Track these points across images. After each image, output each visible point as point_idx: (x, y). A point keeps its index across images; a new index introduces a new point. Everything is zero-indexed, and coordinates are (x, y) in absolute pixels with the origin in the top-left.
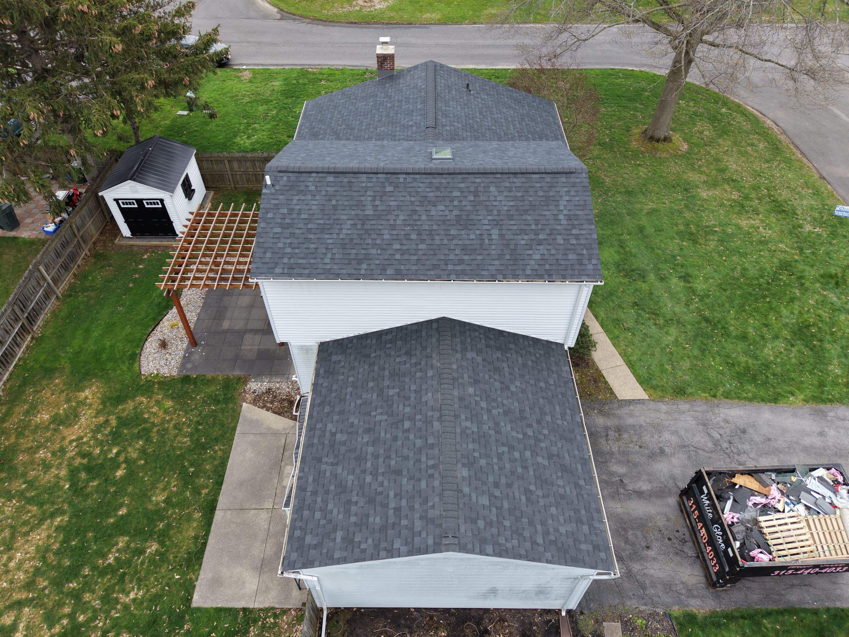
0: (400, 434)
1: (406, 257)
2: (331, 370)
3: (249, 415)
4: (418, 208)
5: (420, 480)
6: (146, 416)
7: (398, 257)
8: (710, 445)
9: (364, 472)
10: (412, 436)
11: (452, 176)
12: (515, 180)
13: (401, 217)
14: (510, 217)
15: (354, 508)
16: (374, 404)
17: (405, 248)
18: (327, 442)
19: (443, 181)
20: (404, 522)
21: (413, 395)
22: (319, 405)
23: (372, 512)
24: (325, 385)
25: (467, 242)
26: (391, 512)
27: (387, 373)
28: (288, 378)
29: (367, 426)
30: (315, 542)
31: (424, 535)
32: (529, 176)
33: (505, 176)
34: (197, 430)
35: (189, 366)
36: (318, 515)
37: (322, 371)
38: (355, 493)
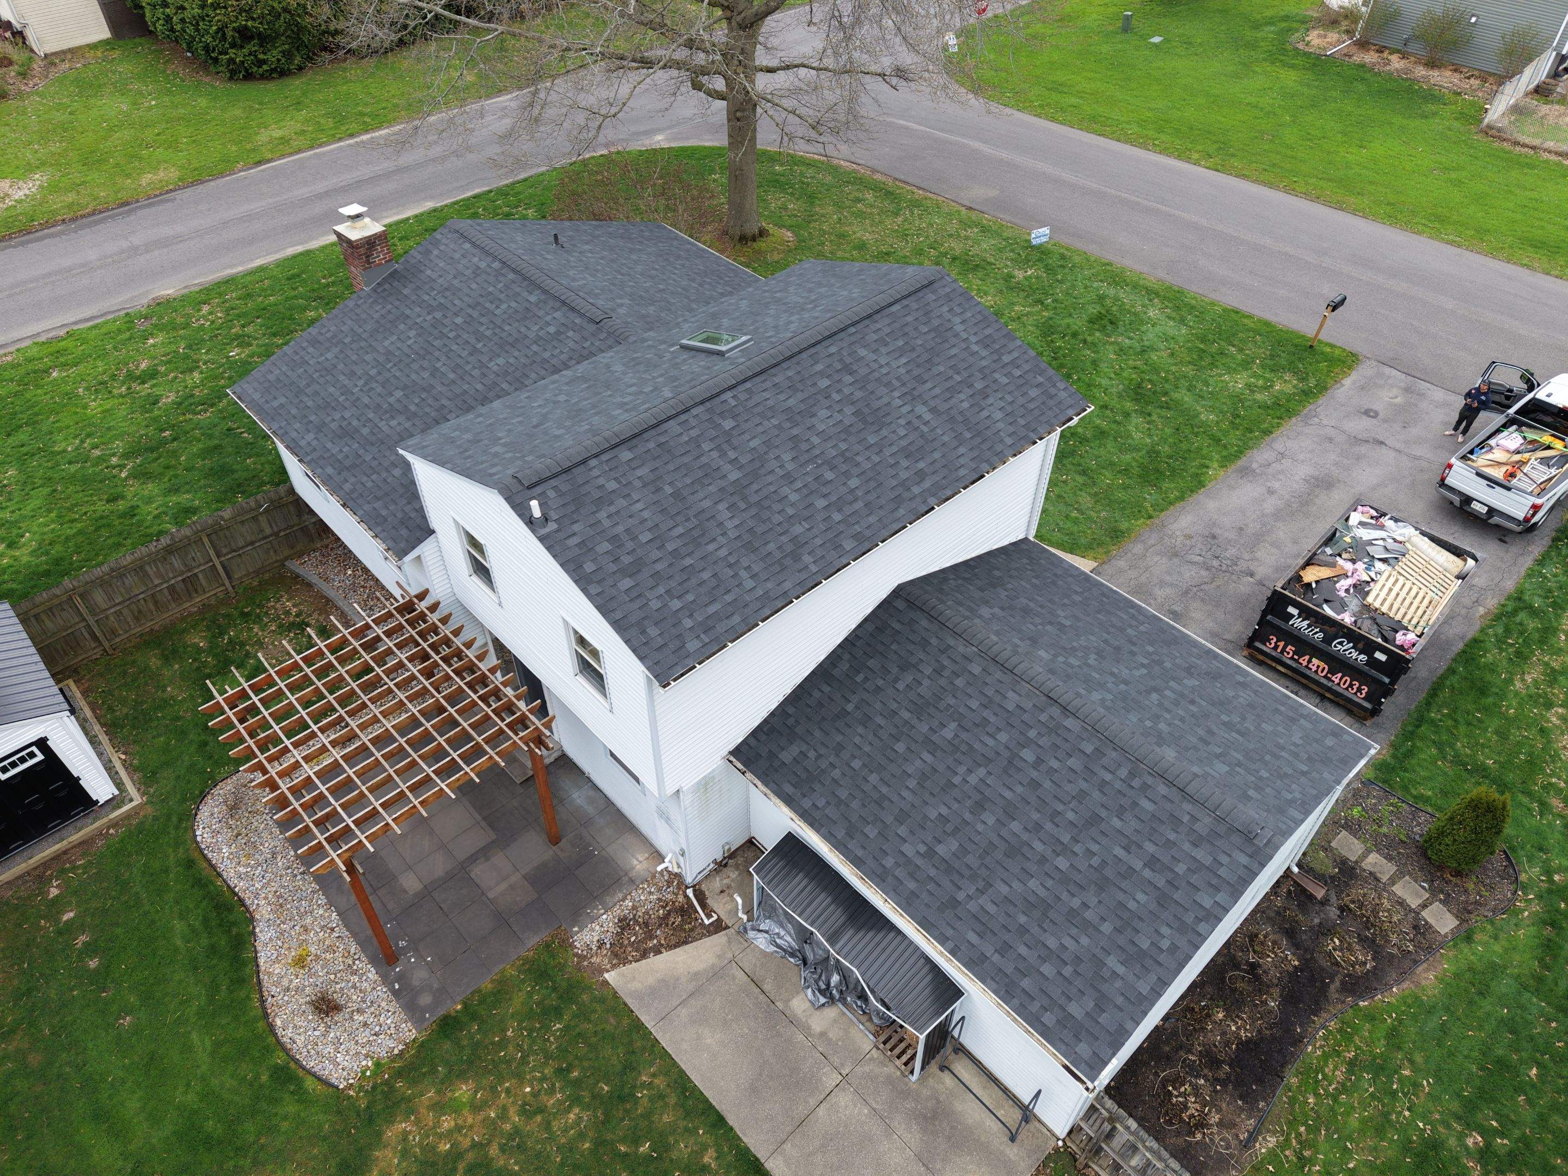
0: (1034, 774)
1: (848, 510)
2: (804, 776)
3: (636, 985)
4: (795, 431)
5: (1135, 804)
6: (446, 1147)
7: (837, 517)
8: (1204, 573)
9: (1043, 860)
10: (1055, 764)
11: (794, 360)
12: (878, 326)
13: (787, 457)
14: (920, 380)
15: (1088, 915)
16: (941, 768)
17: (833, 498)
18: (932, 872)
19: (790, 373)
20: (1181, 868)
21: (986, 713)
22: (850, 835)
23: (1121, 896)
24: (821, 803)
25: (903, 443)
26: (1147, 873)
27: (906, 715)
28: (632, 881)
29: (968, 803)
30: (1092, 1004)
31: (1224, 859)
32: (887, 311)
33: (860, 326)
34: (577, 1083)
35: (425, 999)
36: (1048, 969)
37: (789, 789)
38: (1065, 896)
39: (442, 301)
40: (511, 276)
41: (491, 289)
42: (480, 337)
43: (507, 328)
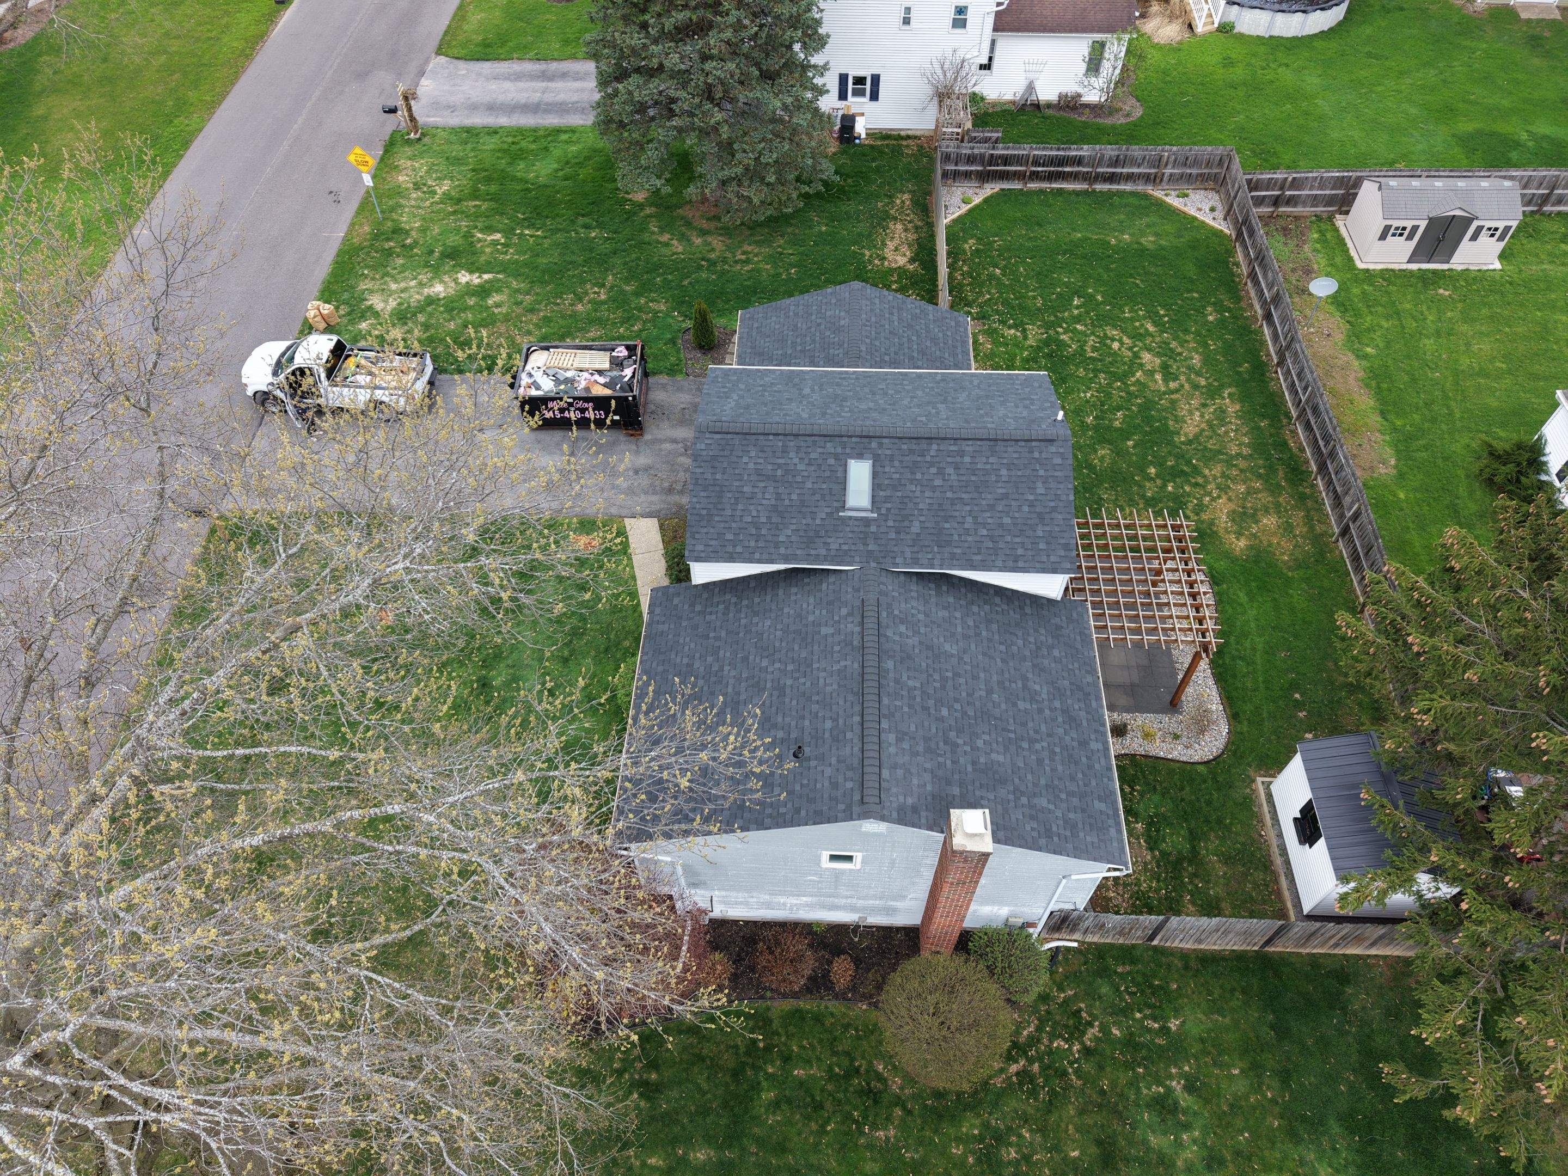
39: (941, 744)
40: (885, 701)
41: (906, 709)
42: (944, 680)
43: (924, 665)
